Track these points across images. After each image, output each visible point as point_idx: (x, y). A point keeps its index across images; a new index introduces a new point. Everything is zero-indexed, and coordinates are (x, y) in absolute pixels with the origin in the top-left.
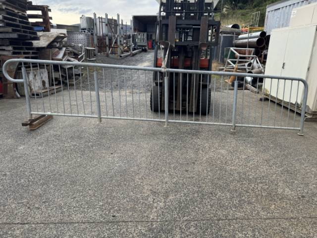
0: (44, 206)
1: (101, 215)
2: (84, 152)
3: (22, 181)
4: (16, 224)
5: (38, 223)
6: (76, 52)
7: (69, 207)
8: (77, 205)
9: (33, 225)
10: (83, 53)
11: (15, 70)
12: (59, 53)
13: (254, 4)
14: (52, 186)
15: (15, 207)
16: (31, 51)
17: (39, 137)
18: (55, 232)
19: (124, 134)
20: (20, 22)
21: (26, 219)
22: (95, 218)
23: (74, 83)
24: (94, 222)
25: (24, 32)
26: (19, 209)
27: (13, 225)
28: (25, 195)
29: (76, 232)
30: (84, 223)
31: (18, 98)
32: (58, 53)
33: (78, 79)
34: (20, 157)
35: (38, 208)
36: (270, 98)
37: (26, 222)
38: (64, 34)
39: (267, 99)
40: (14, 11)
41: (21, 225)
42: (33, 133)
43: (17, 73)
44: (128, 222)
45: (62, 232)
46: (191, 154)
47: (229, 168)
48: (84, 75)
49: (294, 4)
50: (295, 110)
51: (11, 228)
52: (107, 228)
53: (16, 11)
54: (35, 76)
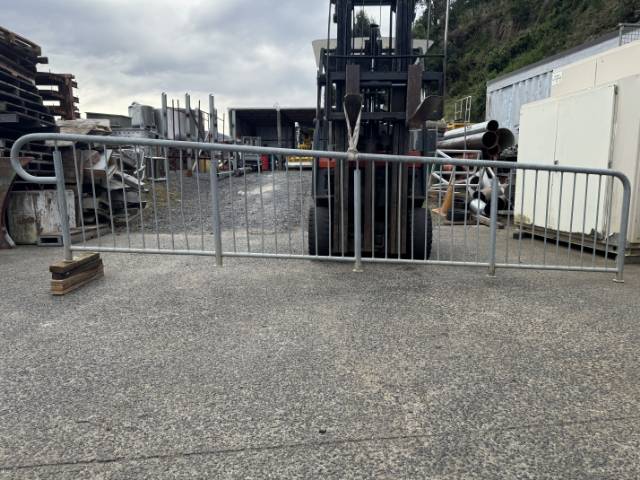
0: (144, 423)
1: (292, 432)
2: (197, 326)
3: (72, 381)
4: (87, 462)
5: (143, 457)
6: (129, 162)
7: (208, 422)
8: (226, 417)
9: (134, 462)
10: (142, 167)
11: (7, 188)
12: (98, 160)
13: (452, 89)
14: (147, 386)
15: (73, 430)
16: (41, 154)
17: (83, 307)
18: (195, 473)
19: (270, 293)
20: (22, 94)
21: (109, 451)
22: (281, 439)
23: (127, 220)
24: (281, 446)
25: (29, 113)
26: (85, 433)
27: (79, 465)
28: (90, 406)
29: (246, 468)
30: (259, 450)
31: (10, 247)
32: (96, 160)
33: (136, 212)
34: (49, 341)
35: (133, 429)
36: (533, 233)
37: (112, 457)
38: (105, 128)
39: (526, 236)
40: (10, 73)
41: (101, 465)
42: (66, 301)
43: (12, 195)
44: (360, 440)
45: (212, 470)
46: (431, 321)
47: (522, 339)
48: (147, 206)
49: (538, 76)
50: (594, 247)
51: (78, 471)
52: (319, 455)
53: (15, 74)
54: (49, 201)
